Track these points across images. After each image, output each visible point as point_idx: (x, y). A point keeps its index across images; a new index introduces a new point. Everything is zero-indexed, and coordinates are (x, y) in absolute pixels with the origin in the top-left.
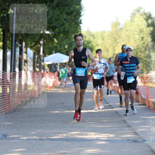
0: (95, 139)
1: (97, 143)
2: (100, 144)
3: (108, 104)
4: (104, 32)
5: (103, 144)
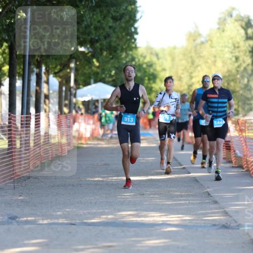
0: (161, 222)
1: (163, 230)
2: (169, 231)
3: (181, 165)
4: (175, 48)
5: (172, 231)
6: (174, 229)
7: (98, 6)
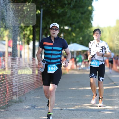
0: (103, 109)
6: (110, 112)
7: (74, 7)
